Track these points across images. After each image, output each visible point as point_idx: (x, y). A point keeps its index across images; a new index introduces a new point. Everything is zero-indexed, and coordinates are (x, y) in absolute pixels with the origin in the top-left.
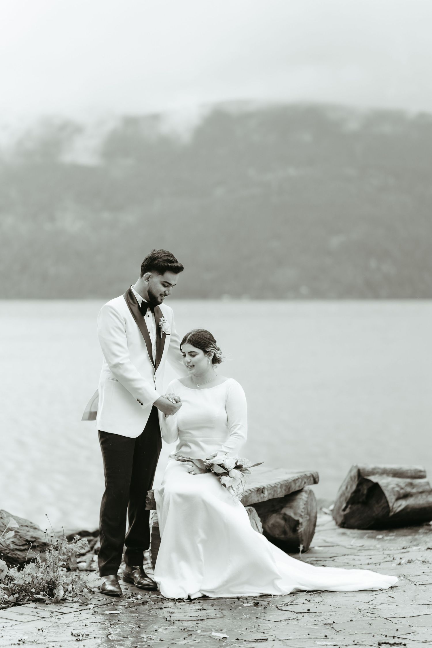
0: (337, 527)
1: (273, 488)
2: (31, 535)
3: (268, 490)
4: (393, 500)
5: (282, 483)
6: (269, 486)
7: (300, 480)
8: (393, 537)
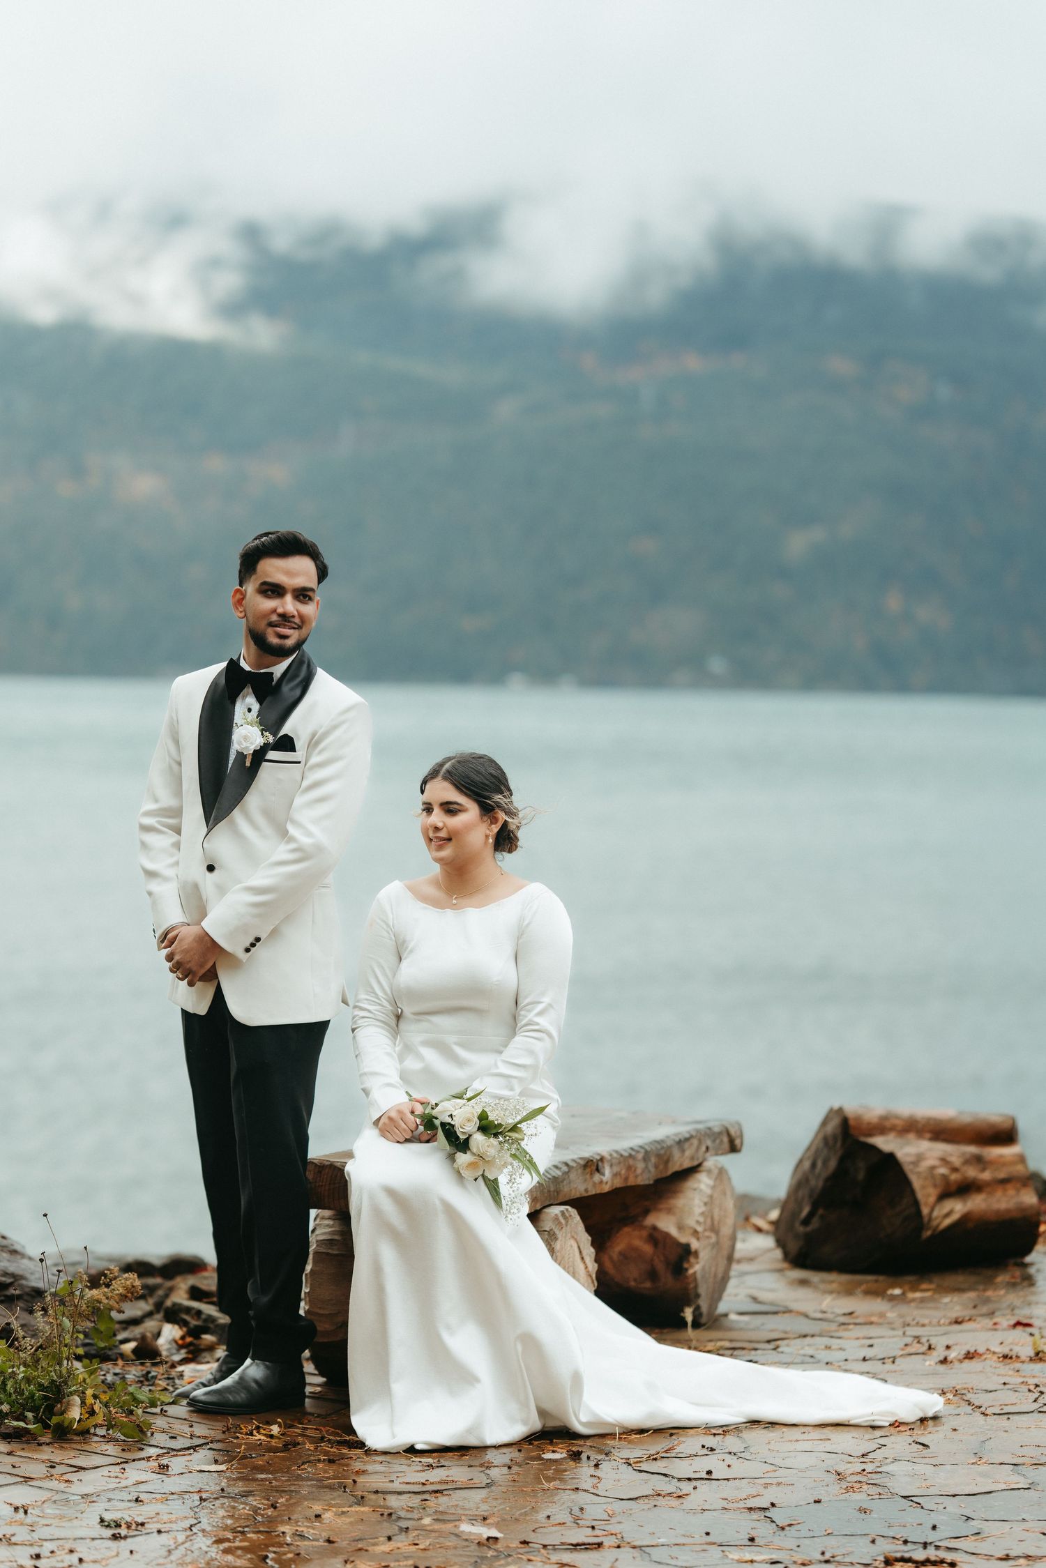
0: (785, 1265)
1: (626, 1160)
2: (3, 1268)
3: (611, 1166)
4: (932, 1199)
5: (649, 1149)
6: (615, 1155)
7: (695, 1142)
8: (928, 1294)
